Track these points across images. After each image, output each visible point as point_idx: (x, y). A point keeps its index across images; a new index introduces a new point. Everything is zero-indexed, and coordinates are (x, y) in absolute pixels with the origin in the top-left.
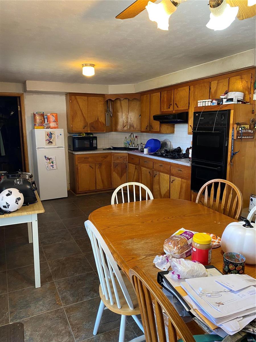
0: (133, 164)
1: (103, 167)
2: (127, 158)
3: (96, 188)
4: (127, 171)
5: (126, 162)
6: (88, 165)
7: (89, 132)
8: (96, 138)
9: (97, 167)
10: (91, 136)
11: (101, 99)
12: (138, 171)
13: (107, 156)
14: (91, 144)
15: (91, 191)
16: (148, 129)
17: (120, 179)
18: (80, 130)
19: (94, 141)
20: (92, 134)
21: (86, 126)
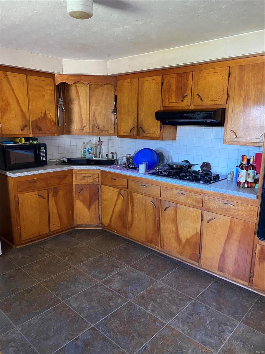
0: (115, 187)
1: (61, 194)
2: (100, 176)
3: (50, 230)
4: (100, 197)
5: (97, 183)
6: (36, 193)
7: (31, 135)
8: (45, 146)
9: (50, 195)
10: (35, 142)
11: (49, 80)
12: (125, 198)
13: (67, 175)
14: (37, 156)
15: (42, 236)
16: (135, 132)
17: (88, 211)
18: (16, 133)
19: (43, 152)
20: (36, 139)
21: (26, 126)
